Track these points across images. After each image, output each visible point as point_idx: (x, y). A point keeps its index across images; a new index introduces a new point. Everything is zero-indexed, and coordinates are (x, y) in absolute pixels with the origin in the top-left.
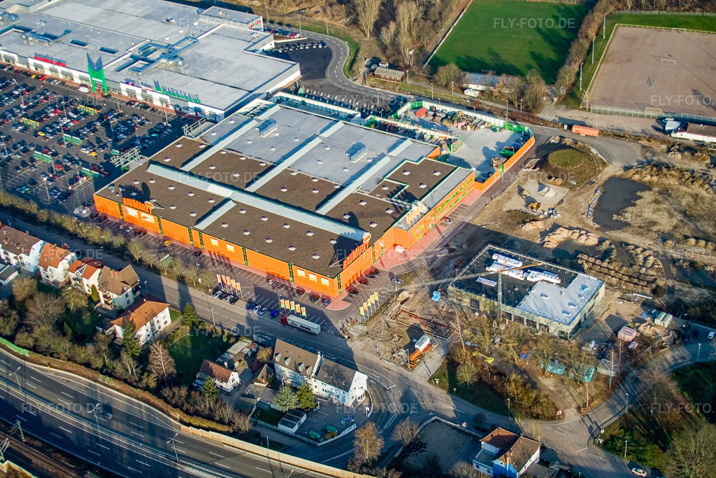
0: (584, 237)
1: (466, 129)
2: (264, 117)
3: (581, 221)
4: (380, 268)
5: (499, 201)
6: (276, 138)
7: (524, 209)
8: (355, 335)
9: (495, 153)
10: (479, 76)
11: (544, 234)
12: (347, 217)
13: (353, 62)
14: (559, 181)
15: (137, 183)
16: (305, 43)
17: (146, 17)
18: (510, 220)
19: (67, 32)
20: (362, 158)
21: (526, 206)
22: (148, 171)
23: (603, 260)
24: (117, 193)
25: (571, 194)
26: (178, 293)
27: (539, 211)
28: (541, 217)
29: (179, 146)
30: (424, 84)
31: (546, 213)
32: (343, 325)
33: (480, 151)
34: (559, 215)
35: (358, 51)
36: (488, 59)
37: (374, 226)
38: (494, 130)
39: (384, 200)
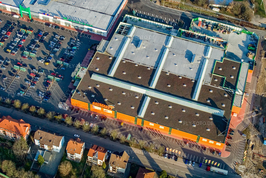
2: (131, 35)
4: (232, 128)
5: (261, 79)
6: (145, 49)
8: (242, 171)
9: (244, 48)
12: (209, 101)
15: (90, 88)
22: (92, 78)
24: (84, 97)
26: (145, 157)
29: (98, 59)
32: (234, 167)
33: (238, 47)
37: (224, 106)
38: (238, 33)
39: (219, 88)
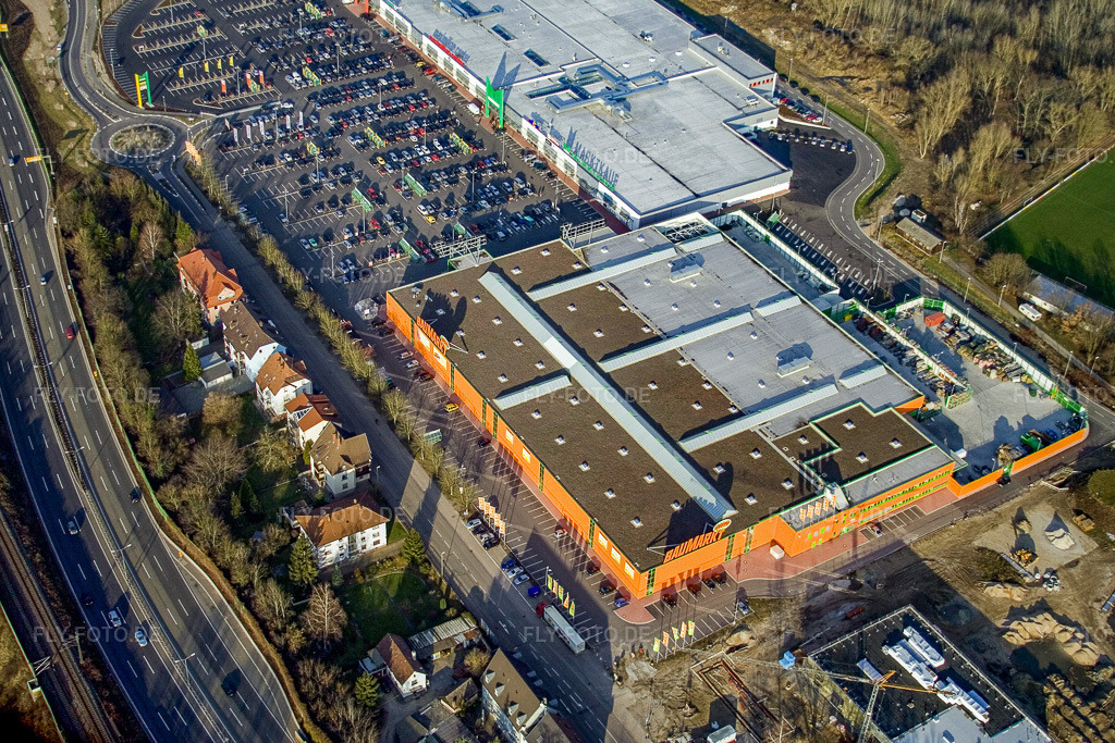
0: (1077, 646)
1: (989, 374)
2: (689, 247)
3: (1089, 614)
4: (731, 574)
5: (975, 524)
6: (689, 290)
7: (1007, 554)
8: (632, 676)
9: (1014, 433)
10: (1055, 287)
11: (1017, 613)
12: (719, 470)
13: (879, 192)
14: (1089, 526)
15: (454, 294)
16: (822, 135)
17: (617, 20)
18: (974, 566)
19: (497, 9)
20: (798, 372)
21: (1013, 551)
22: (480, 280)
23: (1086, 700)
24: (419, 302)
25: (1098, 555)
26: (422, 497)
27: (1030, 567)
28: (1027, 580)
29: (545, 254)
30: (964, 269)
31: (1038, 576)
32: (623, 653)
33: (991, 422)
34: (1056, 588)
35: (894, 177)
36: (1088, 260)
37: (751, 501)
38: (1033, 392)
39: (790, 460)
